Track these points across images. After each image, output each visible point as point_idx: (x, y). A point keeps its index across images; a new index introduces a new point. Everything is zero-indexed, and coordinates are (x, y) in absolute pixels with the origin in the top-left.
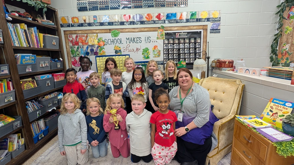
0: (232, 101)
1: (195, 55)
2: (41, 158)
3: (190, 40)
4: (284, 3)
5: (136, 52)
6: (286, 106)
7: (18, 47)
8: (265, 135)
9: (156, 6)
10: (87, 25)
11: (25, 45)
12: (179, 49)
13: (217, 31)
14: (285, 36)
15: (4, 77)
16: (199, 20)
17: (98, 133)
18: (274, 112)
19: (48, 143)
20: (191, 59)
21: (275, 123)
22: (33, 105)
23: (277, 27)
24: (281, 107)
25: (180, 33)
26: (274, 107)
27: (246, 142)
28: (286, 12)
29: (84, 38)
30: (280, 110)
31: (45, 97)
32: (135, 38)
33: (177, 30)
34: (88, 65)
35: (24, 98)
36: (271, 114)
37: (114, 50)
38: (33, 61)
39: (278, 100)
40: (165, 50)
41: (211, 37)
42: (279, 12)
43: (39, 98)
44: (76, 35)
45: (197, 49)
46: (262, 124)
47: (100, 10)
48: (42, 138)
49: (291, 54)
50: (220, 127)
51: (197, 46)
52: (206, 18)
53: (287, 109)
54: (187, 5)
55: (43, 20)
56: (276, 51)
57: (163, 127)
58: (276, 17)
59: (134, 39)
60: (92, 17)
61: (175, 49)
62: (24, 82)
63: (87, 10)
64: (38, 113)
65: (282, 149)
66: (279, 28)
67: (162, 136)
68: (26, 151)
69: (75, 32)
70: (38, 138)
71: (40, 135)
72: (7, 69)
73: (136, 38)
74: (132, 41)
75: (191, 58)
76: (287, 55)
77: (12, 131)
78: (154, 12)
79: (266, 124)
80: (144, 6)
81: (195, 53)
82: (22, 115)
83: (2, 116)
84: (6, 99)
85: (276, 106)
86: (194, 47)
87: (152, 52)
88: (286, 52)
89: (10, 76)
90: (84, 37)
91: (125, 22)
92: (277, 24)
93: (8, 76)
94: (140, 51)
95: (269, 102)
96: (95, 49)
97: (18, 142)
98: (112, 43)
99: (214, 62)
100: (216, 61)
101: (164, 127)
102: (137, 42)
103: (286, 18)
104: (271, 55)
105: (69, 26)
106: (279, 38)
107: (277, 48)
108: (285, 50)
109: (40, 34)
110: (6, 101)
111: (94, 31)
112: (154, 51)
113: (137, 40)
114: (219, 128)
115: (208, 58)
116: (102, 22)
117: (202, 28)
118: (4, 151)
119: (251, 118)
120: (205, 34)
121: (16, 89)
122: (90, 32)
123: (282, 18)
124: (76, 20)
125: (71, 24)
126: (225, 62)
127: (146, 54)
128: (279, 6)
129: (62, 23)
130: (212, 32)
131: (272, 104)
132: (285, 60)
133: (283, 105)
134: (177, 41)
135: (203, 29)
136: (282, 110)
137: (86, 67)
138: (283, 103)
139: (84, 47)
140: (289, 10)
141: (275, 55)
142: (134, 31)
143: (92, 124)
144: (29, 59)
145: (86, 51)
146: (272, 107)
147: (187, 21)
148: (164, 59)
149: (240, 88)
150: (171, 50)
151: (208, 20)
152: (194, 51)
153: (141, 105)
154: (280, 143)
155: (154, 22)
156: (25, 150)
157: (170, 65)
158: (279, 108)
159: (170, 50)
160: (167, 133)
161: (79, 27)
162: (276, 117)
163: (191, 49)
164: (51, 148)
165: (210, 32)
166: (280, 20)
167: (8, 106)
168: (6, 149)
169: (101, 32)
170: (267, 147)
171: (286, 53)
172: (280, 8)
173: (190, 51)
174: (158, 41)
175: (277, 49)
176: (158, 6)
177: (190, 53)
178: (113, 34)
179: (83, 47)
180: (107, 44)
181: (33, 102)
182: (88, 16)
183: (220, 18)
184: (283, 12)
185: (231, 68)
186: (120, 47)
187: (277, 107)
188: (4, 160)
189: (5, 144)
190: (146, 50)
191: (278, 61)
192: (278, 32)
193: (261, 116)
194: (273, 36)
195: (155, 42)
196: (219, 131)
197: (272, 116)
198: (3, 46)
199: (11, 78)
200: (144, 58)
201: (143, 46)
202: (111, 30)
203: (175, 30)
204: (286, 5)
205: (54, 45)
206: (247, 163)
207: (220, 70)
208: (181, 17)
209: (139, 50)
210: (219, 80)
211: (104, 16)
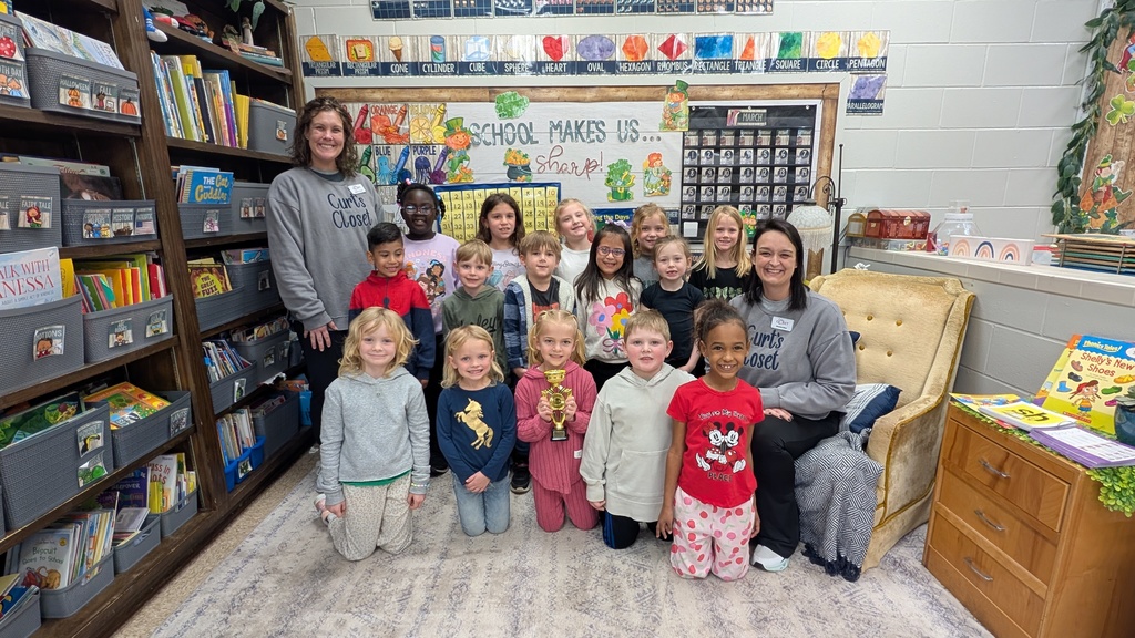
0: (931, 352)
1: (790, 192)
2: (253, 540)
3: (774, 134)
4: (1111, 13)
5: (585, 175)
6: (1129, 359)
7: (178, 139)
8: (1062, 450)
9: (662, 7)
10: (405, 70)
11: (197, 135)
12: (736, 170)
13: (871, 106)
14: (1108, 132)
15: (141, 247)
16: (810, 64)
17: (488, 446)
18: (1086, 380)
19: (263, 497)
20: (775, 207)
21: (1089, 416)
22: (221, 355)
23: (1083, 99)
24: (1109, 363)
25: (743, 111)
26: (1085, 364)
27: (986, 479)
28: (1117, 46)
29: (392, 117)
30: (1106, 372)
31: (256, 331)
32: (583, 122)
33: (732, 98)
34: (428, 212)
35: (198, 328)
36: (1074, 385)
37: (505, 164)
38: (224, 196)
39: (1100, 340)
40: (686, 170)
41: (849, 127)
42: (1093, 43)
43: (234, 332)
44: (361, 105)
45: (798, 170)
46: (1045, 419)
47: (458, 13)
48: (248, 476)
49: (1124, 197)
50: (895, 434)
51: (799, 161)
52: (835, 59)
53: (1131, 368)
54: (769, 7)
55: (244, 46)
56: (1074, 186)
57: (711, 437)
58: (1080, 62)
59: (578, 127)
60: (425, 41)
61: (723, 166)
62: (197, 269)
63: (407, 15)
64: (237, 384)
65: (1118, 489)
66: (1090, 103)
67: (707, 467)
68: (204, 514)
69: (359, 94)
70: (237, 475)
71: (241, 465)
72: (150, 216)
73: (586, 123)
74: (571, 134)
75: (776, 203)
76: (1112, 202)
77: (165, 441)
78: (655, 28)
79: (1056, 418)
80: (619, 7)
81: (791, 186)
82: (192, 386)
83: (127, 388)
84: (148, 327)
85: (1092, 359)
86: (786, 161)
87: (642, 175)
88: (1109, 187)
89: (157, 245)
90: (394, 112)
91: (548, 62)
92: (1085, 86)
93: (153, 244)
94: (598, 169)
95: (1067, 350)
96: (433, 160)
97: (179, 484)
98: (498, 138)
99: (856, 220)
100: (865, 215)
101: (716, 436)
102: (588, 137)
103: (1117, 66)
104: (1056, 200)
105: (335, 71)
106: (1087, 139)
107: (1077, 172)
108: (1105, 181)
109: (239, 96)
110: (148, 335)
111: (434, 94)
112: (647, 172)
113: (589, 132)
114: (893, 438)
115: (839, 204)
116: (464, 60)
117: (819, 93)
118: (138, 512)
119: (1005, 403)
120: (828, 116)
121: (176, 292)
122: (416, 95)
123: (1102, 64)
124: (363, 51)
125: (345, 64)
126: (899, 219)
127: (619, 183)
128: (1092, 24)
129: (309, 61)
130: (855, 111)
131: (1077, 354)
132: (1104, 218)
133: (1115, 355)
134: (729, 140)
135: (823, 98)
136: (1112, 373)
137: (420, 222)
138: (1116, 349)
139: (392, 153)
140: (1129, 37)
141: (1069, 199)
142: (580, 95)
143: (466, 413)
144: (214, 186)
145: (400, 167)
146: (1076, 365)
147: (770, 66)
148: (682, 203)
149: (961, 305)
150: (707, 173)
151: (842, 64)
152: (785, 178)
153: (660, 346)
154: (1113, 470)
155: (654, 68)
156: (199, 512)
157: (723, 223)
158: (1104, 366)
159: (704, 170)
160: (723, 460)
161: (373, 78)
162: (1090, 397)
163: (776, 170)
164: (280, 511)
165: (848, 110)
166: (1094, 71)
167: (154, 352)
168: (141, 504)
169: (458, 96)
170: (1067, 486)
171: (1107, 193)
172: (1097, 31)
173: (771, 178)
174: (667, 136)
175: (1080, 176)
176: (670, 7)
177: (773, 186)
178: (501, 104)
179: (388, 153)
180: (478, 144)
181: (222, 346)
182: (410, 36)
183: (884, 58)
184: (1106, 45)
185: (920, 241)
186: (526, 156)
187: (1095, 364)
188: (141, 538)
189: (138, 486)
190: (619, 169)
191: (1080, 221)
192: (1086, 116)
193: (1037, 397)
194: (1068, 131)
195: (651, 138)
196: (890, 449)
197: (1076, 393)
198: (139, 134)
199: (160, 251)
200: (611, 199)
201: (609, 151)
202: (495, 92)
203: (726, 99)
204: (1119, 17)
205: (280, 143)
206: (990, 547)
207: (879, 247)
208: (746, 52)
209: (595, 167)
210: (881, 282)
211: (472, 40)
